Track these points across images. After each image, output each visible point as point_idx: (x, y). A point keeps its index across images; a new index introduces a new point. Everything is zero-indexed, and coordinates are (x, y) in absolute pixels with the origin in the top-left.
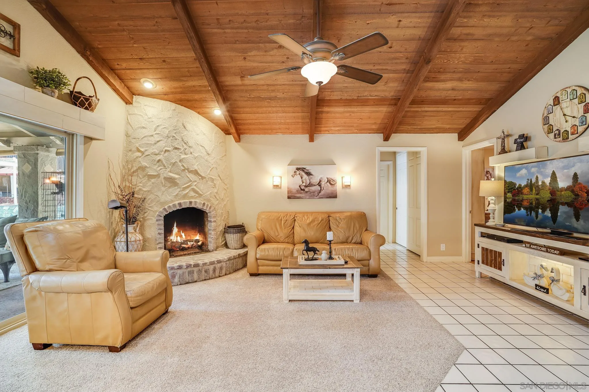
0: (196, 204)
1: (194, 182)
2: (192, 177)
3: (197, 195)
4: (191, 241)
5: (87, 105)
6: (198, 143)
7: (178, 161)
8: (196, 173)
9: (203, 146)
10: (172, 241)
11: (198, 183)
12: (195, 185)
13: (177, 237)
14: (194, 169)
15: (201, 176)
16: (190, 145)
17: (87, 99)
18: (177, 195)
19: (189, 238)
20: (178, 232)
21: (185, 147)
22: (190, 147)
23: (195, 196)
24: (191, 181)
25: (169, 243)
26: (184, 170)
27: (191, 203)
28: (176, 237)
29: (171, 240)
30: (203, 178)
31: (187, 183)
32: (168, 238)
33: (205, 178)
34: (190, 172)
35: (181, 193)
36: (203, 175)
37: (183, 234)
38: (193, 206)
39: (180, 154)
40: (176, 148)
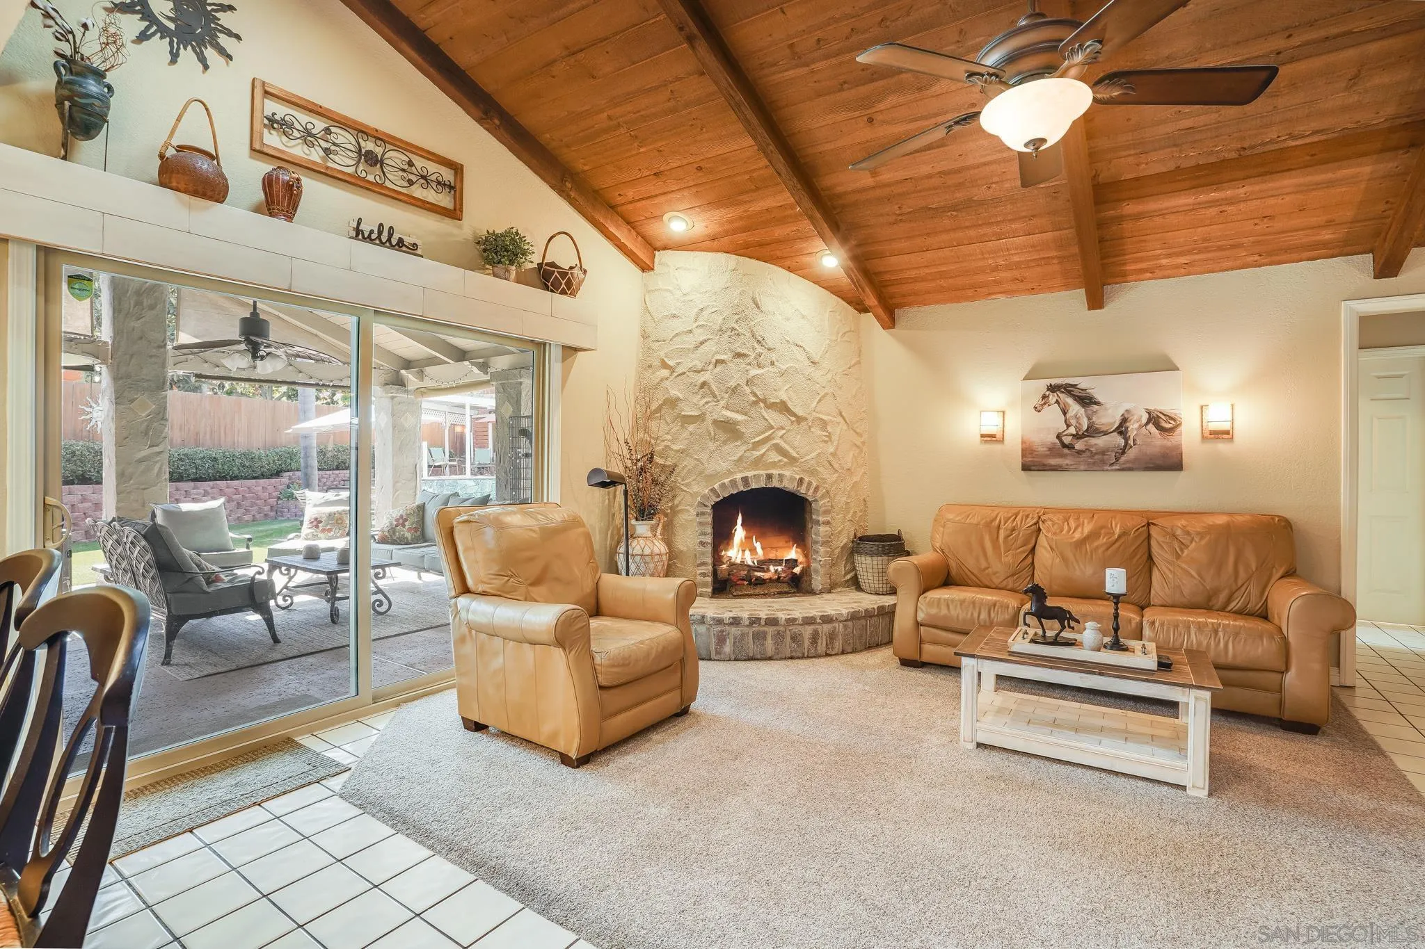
0: (781, 481)
1: (778, 429)
2: (774, 417)
3: (785, 460)
4: (779, 562)
5: (563, 286)
6: (788, 339)
7: (743, 383)
8: (783, 408)
9: (801, 344)
10: (733, 560)
11: (788, 431)
12: (782, 437)
13: (743, 551)
14: (778, 401)
15: (794, 415)
16: (770, 345)
17: (563, 275)
18: (740, 459)
19: (772, 556)
20: (746, 538)
21: (759, 349)
22: (769, 349)
23: (780, 461)
24: (772, 427)
25: (724, 566)
26: (755, 403)
27: (769, 477)
28: (741, 552)
29: (730, 558)
30: (800, 420)
31: (763, 433)
32: (723, 553)
33: (806, 419)
34: (771, 406)
35: (748, 454)
36: (800, 413)
37: (758, 545)
38: (775, 484)
39: (749, 367)
40: (739, 355)
